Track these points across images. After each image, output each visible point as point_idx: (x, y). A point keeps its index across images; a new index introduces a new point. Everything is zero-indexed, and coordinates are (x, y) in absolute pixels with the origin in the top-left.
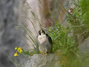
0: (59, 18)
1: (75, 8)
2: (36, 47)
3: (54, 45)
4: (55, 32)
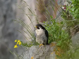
3: (50, 38)
4: (50, 26)
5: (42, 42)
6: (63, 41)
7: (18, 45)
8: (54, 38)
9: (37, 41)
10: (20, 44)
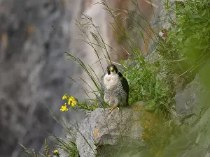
0: (143, 45)
1: (170, 29)
2: (99, 95)
3: (132, 93)
4: (134, 69)
5: (117, 101)
6: (158, 100)
7: (68, 106)
8: (141, 95)
9: (106, 100)
10: (73, 105)
